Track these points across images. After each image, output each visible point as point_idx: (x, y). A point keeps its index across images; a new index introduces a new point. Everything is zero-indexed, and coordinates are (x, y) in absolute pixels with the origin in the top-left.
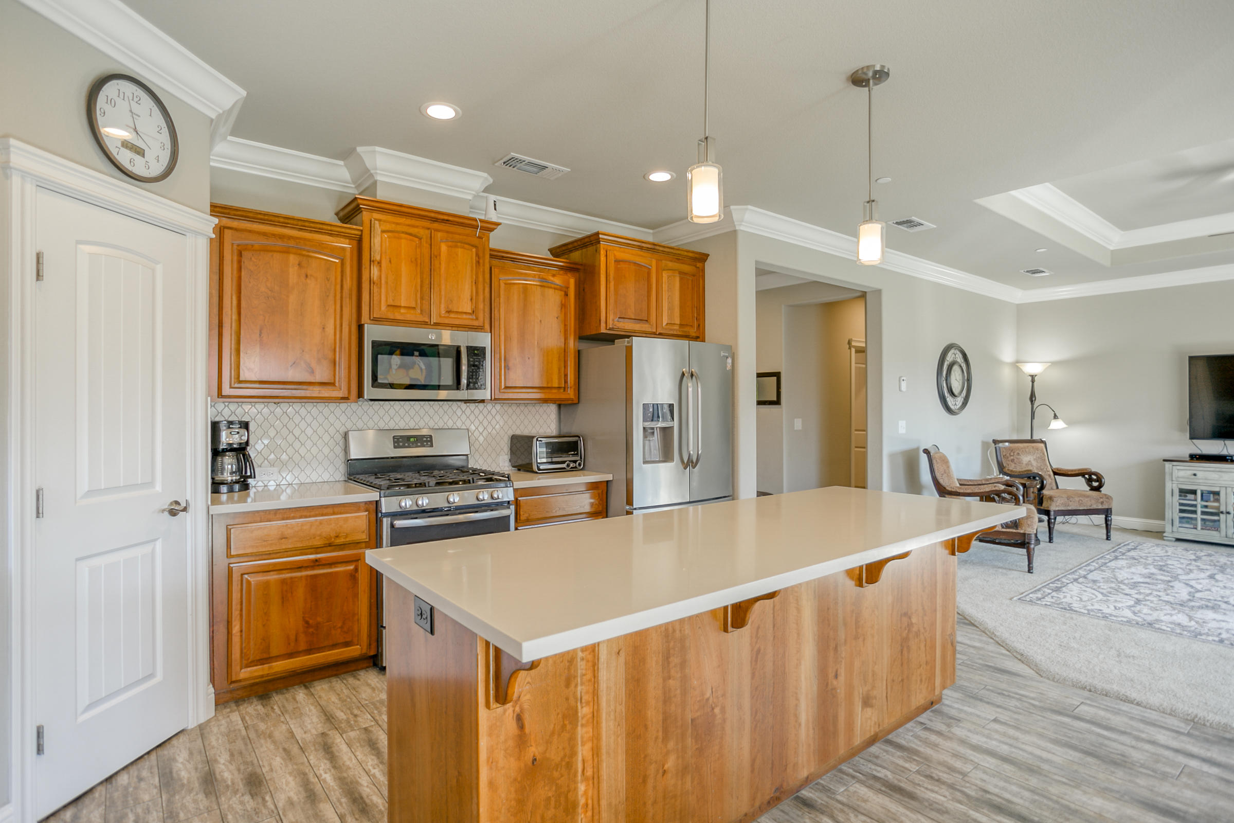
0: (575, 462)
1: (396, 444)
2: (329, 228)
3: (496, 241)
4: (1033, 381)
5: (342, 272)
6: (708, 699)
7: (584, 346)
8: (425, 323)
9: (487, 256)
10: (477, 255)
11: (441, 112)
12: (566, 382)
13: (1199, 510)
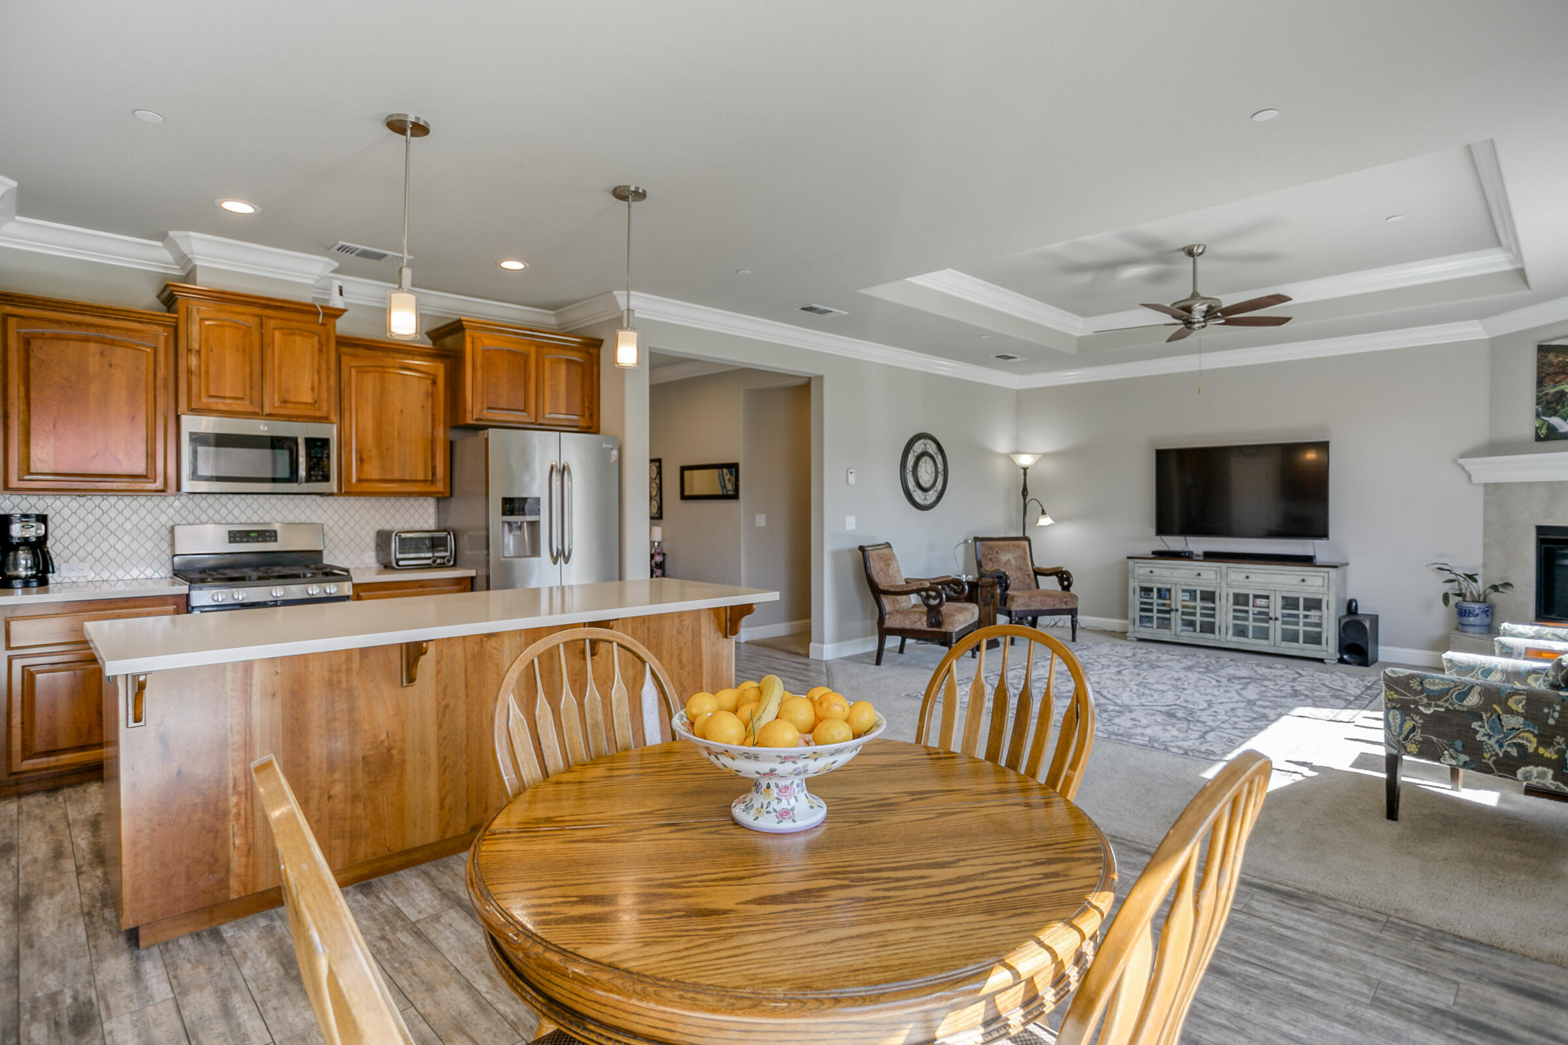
0: (443, 558)
1: (232, 539)
2: (137, 315)
3: (342, 326)
4: (1025, 474)
5: (155, 361)
6: (382, 742)
7: (455, 435)
8: (256, 414)
9: (333, 344)
10: (320, 343)
11: (238, 207)
12: (434, 474)
13: (1155, 608)
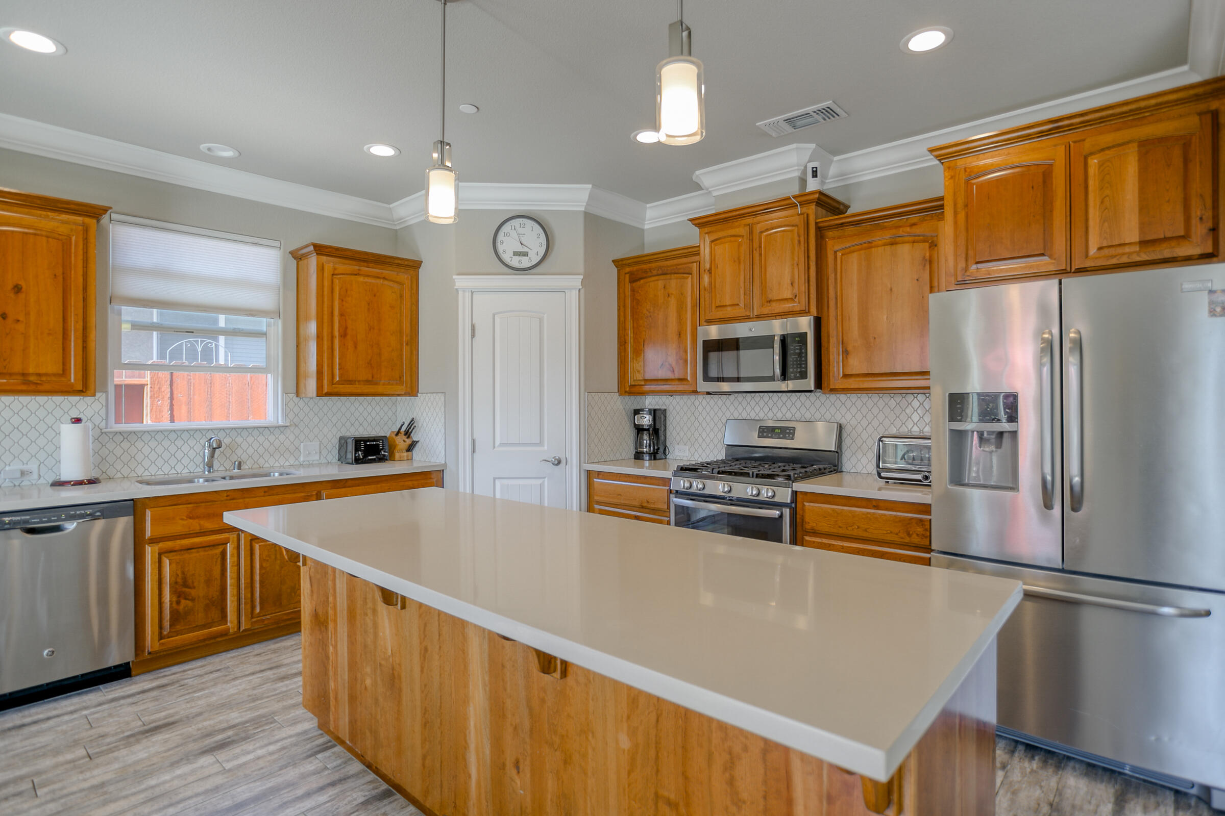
1: (761, 434)
5: (692, 285)
8: (748, 318)
9: (813, 231)
